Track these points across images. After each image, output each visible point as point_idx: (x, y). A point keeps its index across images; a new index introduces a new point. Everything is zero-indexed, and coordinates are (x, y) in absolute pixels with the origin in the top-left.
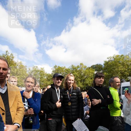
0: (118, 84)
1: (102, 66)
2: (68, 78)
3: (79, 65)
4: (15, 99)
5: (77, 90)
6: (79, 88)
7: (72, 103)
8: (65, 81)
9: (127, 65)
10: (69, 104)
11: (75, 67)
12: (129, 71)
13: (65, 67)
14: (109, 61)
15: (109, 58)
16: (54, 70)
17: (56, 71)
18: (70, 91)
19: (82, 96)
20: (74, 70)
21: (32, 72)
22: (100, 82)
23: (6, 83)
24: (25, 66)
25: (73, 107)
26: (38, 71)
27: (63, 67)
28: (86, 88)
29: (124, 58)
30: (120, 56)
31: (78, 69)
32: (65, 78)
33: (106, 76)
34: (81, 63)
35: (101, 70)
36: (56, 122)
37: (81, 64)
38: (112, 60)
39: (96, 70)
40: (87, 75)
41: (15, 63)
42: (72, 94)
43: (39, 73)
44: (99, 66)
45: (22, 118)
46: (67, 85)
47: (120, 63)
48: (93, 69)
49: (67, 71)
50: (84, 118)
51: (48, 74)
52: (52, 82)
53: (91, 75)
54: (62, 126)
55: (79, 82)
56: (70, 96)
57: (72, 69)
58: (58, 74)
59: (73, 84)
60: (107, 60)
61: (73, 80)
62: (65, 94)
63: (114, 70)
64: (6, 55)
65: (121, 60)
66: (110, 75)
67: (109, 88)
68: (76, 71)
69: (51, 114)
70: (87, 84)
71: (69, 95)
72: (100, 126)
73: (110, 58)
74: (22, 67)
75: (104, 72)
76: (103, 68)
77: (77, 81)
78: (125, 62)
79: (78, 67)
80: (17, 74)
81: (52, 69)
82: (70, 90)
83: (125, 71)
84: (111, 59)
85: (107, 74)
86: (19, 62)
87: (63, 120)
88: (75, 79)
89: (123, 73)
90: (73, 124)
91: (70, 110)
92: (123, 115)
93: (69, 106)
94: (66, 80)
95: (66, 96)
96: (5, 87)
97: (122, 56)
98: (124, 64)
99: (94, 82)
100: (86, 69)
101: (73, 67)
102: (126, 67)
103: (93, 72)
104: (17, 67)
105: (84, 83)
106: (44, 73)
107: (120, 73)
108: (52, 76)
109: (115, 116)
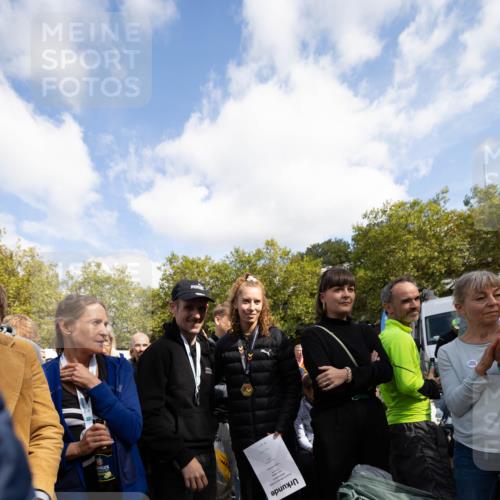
0: (407, 306)
1: (347, 245)
2: (238, 293)
3: (262, 247)
9: (434, 235)
10: (244, 390)
11: (249, 256)
12: (446, 258)
13: (208, 259)
14: (370, 224)
15: (371, 216)
16: (168, 273)
17: (175, 274)
18: (248, 341)
20: (246, 265)
21: (82, 285)
22: (341, 303)
24: (51, 265)
26: (107, 280)
27: (203, 258)
29: (421, 212)
30: (408, 205)
31: (260, 264)
33: (366, 280)
34: (269, 239)
35: (344, 262)
37: (270, 244)
38: (382, 222)
39: (325, 263)
40: (295, 284)
41: (9, 254)
43: (108, 286)
44: (335, 246)
47: (410, 232)
48: (314, 259)
49: (220, 272)
51: (144, 291)
53: (312, 283)
56: (247, 362)
57: (238, 266)
58: (192, 287)
59: (261, 313)
60: (365, 223)
61: (257, 302)
63: (392, 259)
65: (412, 219)
66: (379, 279)
68: (254, 270)
70: (298, 318)
71: (246, 357)
72: (359, 465)
73: (371, 213)
74: (34, 270)
75: (357, 269)
76: (350, 253)
78: (428, 228)
79: (259, 255)
80: (22, 299)
81: (159, 268)
83: (432, 259)
84: (375, 218)
85: (369, 273)
86: (25, 251)
89: (423, 268)
92: (437, 416)
94: (233, 301)
95: (234, 362)
97: (415, 204)
98: (426, 232)
100: (288, 262)
101: (238, 256)
102: (431, 244)
103: (314, 269)
104: (19, 269)
105: (286, 312)
106: (131, 288)
107: (415, 266)
108: (161, 298)
109: (406, 424)
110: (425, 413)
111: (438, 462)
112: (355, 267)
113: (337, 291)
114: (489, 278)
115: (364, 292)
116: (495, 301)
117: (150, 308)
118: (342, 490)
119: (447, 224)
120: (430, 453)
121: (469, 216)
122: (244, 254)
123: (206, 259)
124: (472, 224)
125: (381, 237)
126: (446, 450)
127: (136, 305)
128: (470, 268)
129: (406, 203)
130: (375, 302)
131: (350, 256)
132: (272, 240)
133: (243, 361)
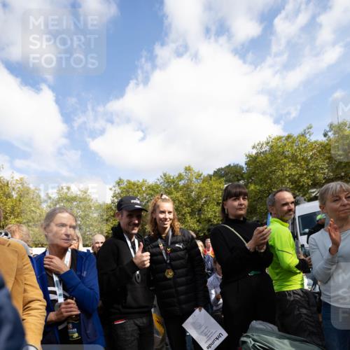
0: (286, 208)
1: (242, 168)
2: (156, 207)
3: (182, 171)
4: (16, 278)
7: (176, 271)
9: (303, 159)
10: (168, 274)
11: (173, 178)
12: (312, 174)
14: (258, 153)
15: (258, 147)
16: (117, 192)
17: (122, 193)
20: (171, 186)
21: (57, 202)
22: (238, 209)
25: (179, 280)
26: (74, 199)
27: (141, 181)
28: (209, 230)
29: (293, 143)
30: (284, 138)
31: (181, 183)
32: (150, 209)
33: (255, 192)
34: (187, 166)
35: (240, 180)
37: (188, 169)
38: (266, 151)
39: (226, 181)
40: (206, 197)
41: (6, 182)
42: (172, 246)
43: (75, 203)
44: (233, 169)
47: (286, 157)
48: (219, 179)
49: (153, 190)
51: (101, 205)
53: (218, 195)
55: (188, 218)
56: (167, 254)
57: (166, 185)
60: (254, 152)
61: (170, 212)
62: (154, 250)
63: (274, 176)
65: (287, 148)
66: (265, 191)
68: (177, 188)
69: (120, 307)
70: (209, 221)
71: (166, 251)
73: (258, 145)
74: (24, 193)
75: (249, 185)
76: (244, 173)
77: (183, 215)
78: (298, 153)
79: (180, 177)
81: (111, 189)
82: (167, 237)
83: (301, 175)
84: (261, 148)
85: (258, 187)
86: (17, 180)
88: (177, 209)
89: (296, 182)
91: (174, 290)
92: (308, 285)
93: (170, 279)
94: (152, 213)
95: (157, 255)
97: (289, 137)
98: (297, 157)
100: (200, 181)
101: (166, 178)
102: (301, 165)
104: (13, 193)
105: (200, 217)
106: (91, 204)
107: (290, 181)
108: (112, 209)
109: (287, 291)
110: (300, 283)
111: (310, 317)
112: (248, 183)
113: (235, 200)
114: (341, 187)
115: (254, 201)
116: (346, 201)
117: (105, 217)
118: (243, 339)
119: (312, 150)
120: (304, 311)
121: (327, 144)
122: (170, 177)
123: (143, 181)
124: (330, 150)
125: (265, 162)
126: (315, 309)
127: (95, 215)
128: (329, 180)
129: (282, 137)
130: (262, 207)
131: (244, 176)
132: (189, 167)
133: (164, 254)
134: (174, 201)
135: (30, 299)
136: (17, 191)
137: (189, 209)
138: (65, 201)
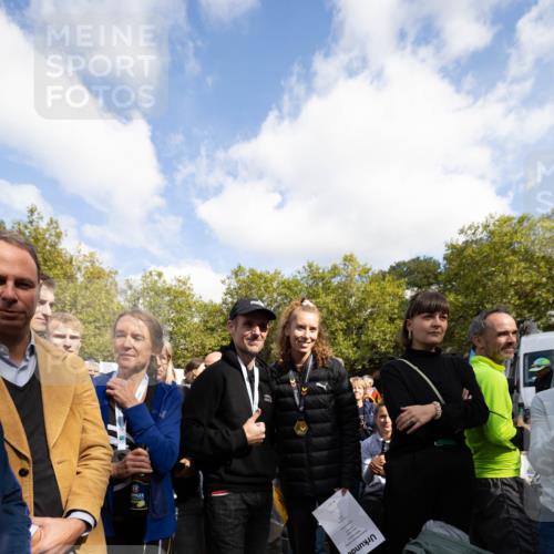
1: (437, 264)
2: (291, 318)
3: (339, 262)
4: (71, 409)
5: (332, 370)
6: (340, 360)
7: (312, 426)
8: (279, 332)
9: (543, 257)
10: (298, 428)
11: (324, 272)
14: (467, 241)
15: (469, 232)
16: (232, 287)
17: (240, 288)
18: (301, 373)
19: (354, 395)
20: (318, 284)
22: (430, 333)
23: (33, 342)
24: (110, 272)
25: (315, 440)
26: (168, 291)
27: (272, 272)
28: (371, 361)
29: (530, 229)
30: (515, 221)
31: (335, 281)
32: (282, 320)
33: (456, 306)
34: (348, 254)
35: (432, 284)
36: (244, 507)
37: (348, 259)
38: (481, 239)
39: (410, 285)
40: (373, 307)
41: (68, 258)
42: (311, 385)
43: (167, 298)
44: (424, 264)
45: (103, 487)
46: (290, 348)
47: (514, 252)
48: (398, 279)
49: (289, 288)
50: (364, 487)
51: (206, 305)
52: (224, 339)
53: (390, 305)
54: (272, 520)
55: (340, 338)
56: (301, 396)
57: (310, 282)
58: (252, 302)
59: (316, 342)
60: (460, 240)
61: (312, 329)
62: (281, 387)
63: (490, 283)
64: (29, 225)
65: (518, 237)
66: (472, 305)
67: (467, 359)
68: (327, 289)
69: (221, 471)
70: (373, 346)
71: (300, 391)
72: (432, 521)
73: (470, 228)
74: (96, 275)
75: (447, 293)
76: (440, 273)
77: (332, 333)
79: (335, 271)
80: (79, 307)
81: (223, 282)
82: (304, 369)
83: (538, 285)
84: (474, 234)
85: (461, 298)
86: (85, 256)
87: (275, 495)
89: (526, 296)
90: (314, 513)
91: (305, 455)
92: (528, 472)
93: (300, 437)
94: (284, 327)
95: (285, 397)
96: (27, 360)
97: (521, 220)
98: (533, 253)
99: (405, 331)
100: (367, 281)
101: (312, 271)
102: (539, 267)
103: (397, 290)
104: (78, 276)
105: (360, 337)
106: (192, 301)
107: (516, 293)
108: (223, 314)
109: (492, 479)
110: (514, 467)
118: (409, 547)
122: (318, 269)
123: (276, 273)
125: (478, 257)
127: (196, 320)
129: (513, 218)
131: (440, 278)
132: (351, 256)
133: (296, 395)
134: (320, 308)
135: (89, 443)
136: (83, 272)
137: (343, 324)
138: (152, 293)
